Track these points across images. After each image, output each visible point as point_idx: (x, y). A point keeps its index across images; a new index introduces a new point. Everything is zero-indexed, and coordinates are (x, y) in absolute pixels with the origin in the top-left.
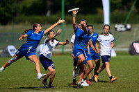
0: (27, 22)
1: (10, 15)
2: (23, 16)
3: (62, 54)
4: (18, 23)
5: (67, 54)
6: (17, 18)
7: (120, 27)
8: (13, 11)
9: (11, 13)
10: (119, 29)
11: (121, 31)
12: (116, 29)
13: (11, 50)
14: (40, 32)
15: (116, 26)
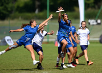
0: (20, 18)
1: (7, 13)
2: (17, 13)
3: (48, 43)
4: (13, 19)
5: (52, 43)
6: (12, 15)
7: (92, 22)
8: (9, 9)
9: (8, 11)
10: (91, 23)
11: (93, 25)
12: (89, 23)
13: (8, 40)
14: (35, 27)
15: (90, 21)
